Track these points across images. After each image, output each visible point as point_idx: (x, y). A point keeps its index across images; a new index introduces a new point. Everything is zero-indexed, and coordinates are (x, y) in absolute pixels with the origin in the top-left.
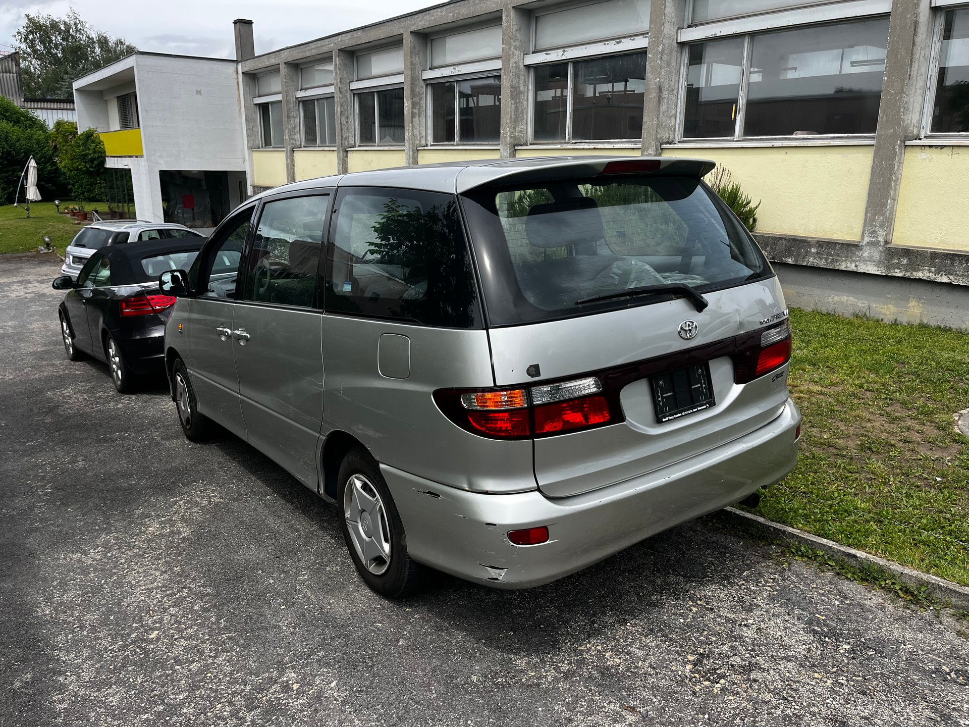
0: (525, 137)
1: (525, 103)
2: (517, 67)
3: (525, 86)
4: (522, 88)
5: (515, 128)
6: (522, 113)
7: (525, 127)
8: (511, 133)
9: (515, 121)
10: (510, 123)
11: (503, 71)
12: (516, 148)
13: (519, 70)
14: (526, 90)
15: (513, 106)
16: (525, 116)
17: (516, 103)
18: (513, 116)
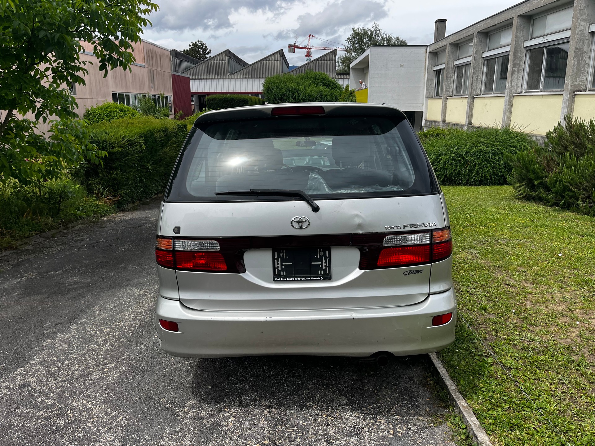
0: (585, 85)
1: (587, 60)
2: (583, 34)
3: (588, 47)
4: (585, 49)
5: (576, 79)
6: (584, 67)
7: (585, 78)
8: (572, 82)
9: (576, 73)
10: (572, 75)
11: (571, 38)
12: (576, 93)
13: (584, 36)
14: (589, 50)
15: (576, 62)
16: (586, 70)
17: (579, 60)
18: (575, 70)
